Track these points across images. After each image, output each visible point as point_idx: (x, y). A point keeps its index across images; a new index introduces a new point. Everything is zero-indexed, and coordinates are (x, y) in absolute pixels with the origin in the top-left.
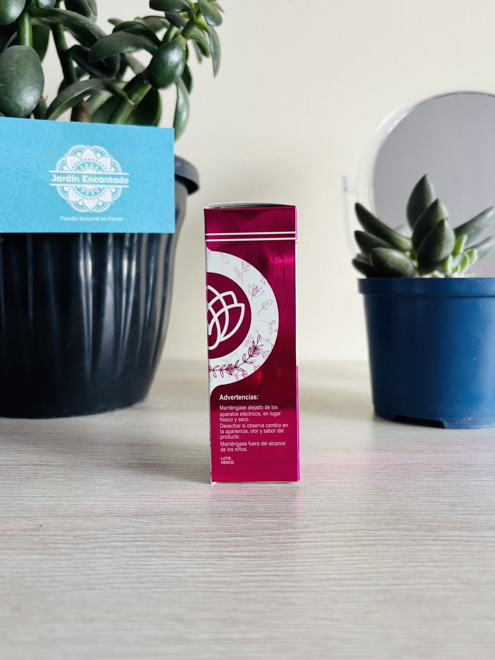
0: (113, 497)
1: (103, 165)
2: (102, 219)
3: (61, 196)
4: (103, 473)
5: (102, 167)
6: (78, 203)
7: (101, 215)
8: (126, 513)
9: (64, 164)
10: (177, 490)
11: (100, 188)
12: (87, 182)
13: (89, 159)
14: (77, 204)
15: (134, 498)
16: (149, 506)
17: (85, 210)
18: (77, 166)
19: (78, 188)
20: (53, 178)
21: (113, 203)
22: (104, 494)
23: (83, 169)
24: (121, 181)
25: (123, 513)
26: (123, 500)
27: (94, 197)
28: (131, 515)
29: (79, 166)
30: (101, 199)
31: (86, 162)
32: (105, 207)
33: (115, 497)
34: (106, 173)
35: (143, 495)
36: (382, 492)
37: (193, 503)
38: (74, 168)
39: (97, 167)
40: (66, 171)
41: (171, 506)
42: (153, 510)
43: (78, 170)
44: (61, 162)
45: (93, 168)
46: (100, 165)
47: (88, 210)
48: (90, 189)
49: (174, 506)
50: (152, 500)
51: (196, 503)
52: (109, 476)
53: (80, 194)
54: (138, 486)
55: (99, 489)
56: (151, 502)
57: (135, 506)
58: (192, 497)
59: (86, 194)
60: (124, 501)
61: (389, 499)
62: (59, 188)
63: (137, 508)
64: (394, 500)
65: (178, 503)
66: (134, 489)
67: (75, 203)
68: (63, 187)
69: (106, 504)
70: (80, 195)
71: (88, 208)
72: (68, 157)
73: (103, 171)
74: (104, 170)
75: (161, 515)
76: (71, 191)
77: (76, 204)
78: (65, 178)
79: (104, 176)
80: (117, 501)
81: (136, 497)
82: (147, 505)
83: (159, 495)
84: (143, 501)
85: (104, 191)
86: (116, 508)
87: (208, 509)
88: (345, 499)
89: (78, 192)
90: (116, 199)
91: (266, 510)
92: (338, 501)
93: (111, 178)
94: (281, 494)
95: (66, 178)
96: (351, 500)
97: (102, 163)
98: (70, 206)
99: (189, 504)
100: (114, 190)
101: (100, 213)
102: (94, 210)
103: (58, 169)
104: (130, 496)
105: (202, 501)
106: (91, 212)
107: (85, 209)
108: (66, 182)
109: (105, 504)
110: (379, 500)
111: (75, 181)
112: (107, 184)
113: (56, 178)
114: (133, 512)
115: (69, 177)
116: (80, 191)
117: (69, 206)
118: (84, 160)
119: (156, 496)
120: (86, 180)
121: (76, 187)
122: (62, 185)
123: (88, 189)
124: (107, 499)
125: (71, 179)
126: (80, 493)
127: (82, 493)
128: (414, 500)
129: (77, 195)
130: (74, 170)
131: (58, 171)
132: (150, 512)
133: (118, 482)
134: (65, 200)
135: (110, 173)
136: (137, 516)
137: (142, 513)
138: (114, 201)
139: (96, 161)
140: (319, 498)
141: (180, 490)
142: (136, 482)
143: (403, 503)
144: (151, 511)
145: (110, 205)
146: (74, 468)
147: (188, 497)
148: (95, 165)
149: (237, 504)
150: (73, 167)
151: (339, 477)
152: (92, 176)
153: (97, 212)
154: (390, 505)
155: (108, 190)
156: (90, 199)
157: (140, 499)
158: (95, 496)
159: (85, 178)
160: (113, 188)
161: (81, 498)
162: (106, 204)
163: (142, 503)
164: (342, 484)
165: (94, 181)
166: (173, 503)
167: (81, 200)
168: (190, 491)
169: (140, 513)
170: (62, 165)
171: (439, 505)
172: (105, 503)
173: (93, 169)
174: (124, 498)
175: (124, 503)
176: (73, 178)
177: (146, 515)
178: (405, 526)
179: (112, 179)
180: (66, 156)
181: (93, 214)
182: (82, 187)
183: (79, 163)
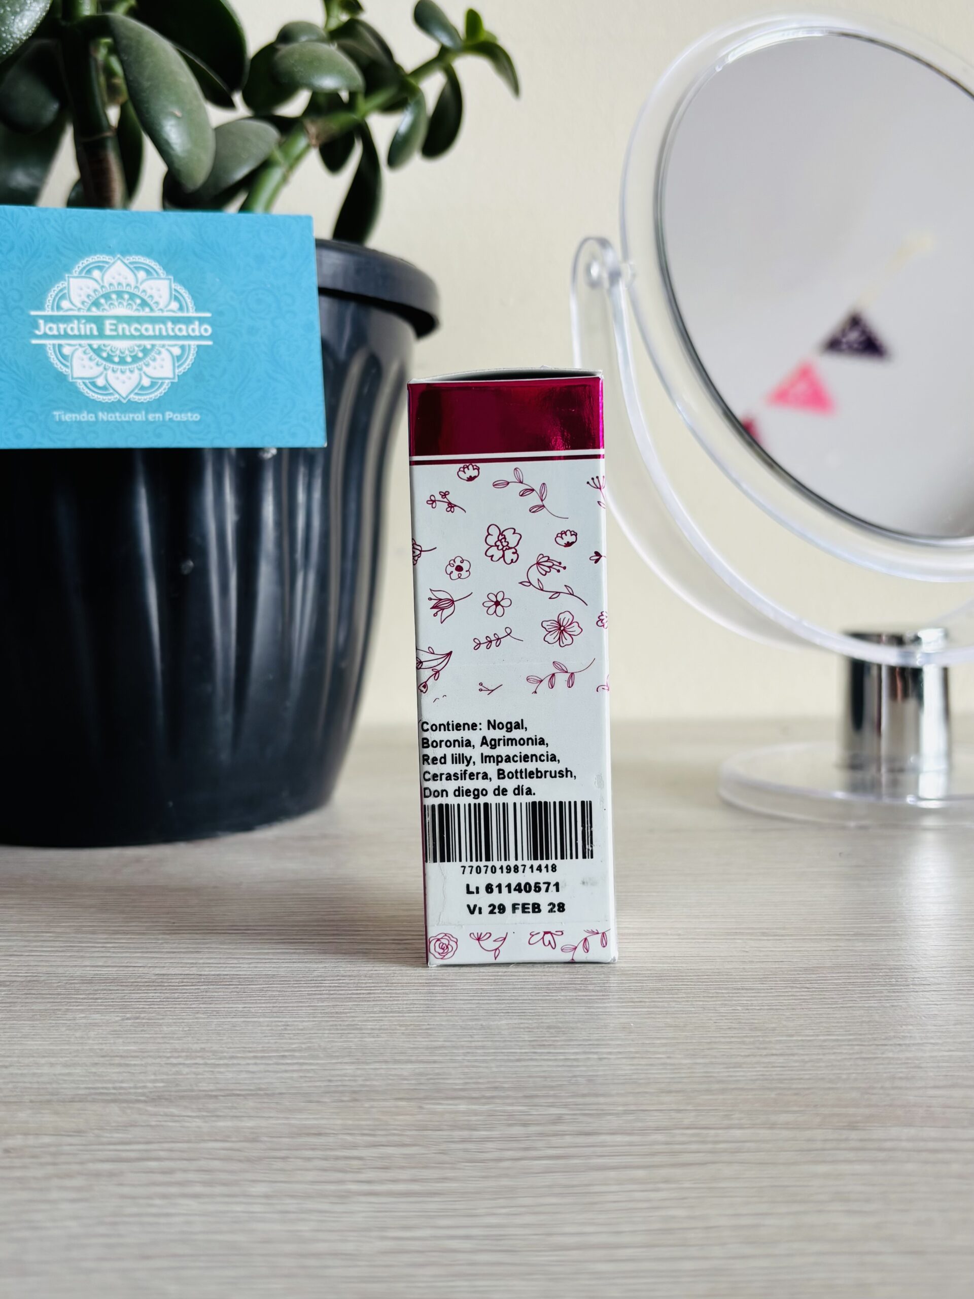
0: (111, 1057)
1: (151, 296)
2: (151, 417)
3: (56, 366)
4: (97, 999)
5: (149, 300)
6: (95, 380)
7: (149, 407)
8: (135, 1093)
9: (63, 297)
10: (265, 1036)
11: (145, 346)
12: (114, 333)
13: (119, 284)
14: (94, 384)
15: (160, 1057)
16: (194, 1076)
17: (109, 397)
18: (93, 300)
19: (95, 346)
20: (37, 327)
21: (176, 380)
22: (91, 1050)
23: (106, 307)
24: (193, 330)
25: (130, 1093)
26: (132, 1062)
27: (131, 367)
28: (147, 1097)
29: (97, 299)
30: (148, 370)
31: (112, 290)
32: (157, 390)
33: (115, 1055)
34: (157, 314)
35: (182, 1051)
36: (752, 1036)
37: (296, 1067)
38: (85, 304)
39: (138, 301)
40: (67, 310)
41: (244, 1075)
42: (200, 1084)
43: (94, 309)
44: (56, 292)
45: (130, 302)
46: (146, 298)
47: (117, 396)
48: (120, 349)
49: (250, 1075)
50: (201, 1061)
51: (305, 1067)
52: (109, 1005)
53: (98, 361)
54: (173, 1028)
55: (82, 1038)
56: (196, 1066)
57: (159, 1077)
58: (297, 1054)
59: (113, 362)
60: (135, 1065)
61: (764, 1052)
62: (52, 348)
63: (162, 1081)
64: (776, 1055)
65: (262, 1068)
66: (162, 1037)
67: (87, 381)
68: (60, 346)
69: (92, 1073)
70: (99, 363)
71: (118, 393)
72: (71, 280)
73: (152, 310)
74: (154, 306)
75: (216, 1096)
76: (79, 353)
77: (90, 382)
78: (65, 326)
79: (153, 320)
80: (120, 1065)
81: (165, 1054)
82: (187, 1074)
83: (221, 1049)
84: (180, 1064)
85: (153, 354)
86: (114, 1082)
87: (330, 1081)
88: (659, 1053)
89: (94, 356)
90: (183, 371)
91: (466, 1083)
92: (642, 1058)
93: (170, 325)
94: (509, 1043)
95: (67, 326)
96: (672, 1056)
97: (149, 292)
98: (77, 387)
99: (286, 1071)
100: (177, 351)
101: (145, 401)
102: (132, 396)
103: (50, 307)
104: (151, 1054)
105: (317, 1064)
106: (125, 402)
107: (111, 394)
108: (66, 336)
109: (89, 1073)
110: (738, 1055)
111: (88, 333)
112: (160, 337)
113: (45, 325)
114: (151, 1090)
115: (75, 325)
116: (99, 356)
117: (73, 389)
118: (107, 286)
119: (211, 1052)
120: (111, 330)
121: (90, 346)
122: (57, 342)
123: (117, 349)
124: (96, 1060)
125: (79, 329)
126: (36, 1047)
127: (40, 1048)
128: (824, 1054)
129: (92, 364)
130: (86, 309)
131: (48, 311)
132: (192, 1091)
133: (126, 1021)
134: (65, 373)
135: (166, 314)
136: (161, 1099)
137: (173, 1093)
138: (178, 376)
139: (136, 287)
140: (596, 1053)
141: (270, 1036)
142: (171, 1021)
143: (796, 1061)
144: (195, 1088)
145: (170, 385)
146: (30, 988)
147: (286, 1054)
148: (132, 296)
149: (402, 1069)
150: (83, 303)
151: (654, 1002)
152: (129, 320)
153: (140, 401)
154: (765, 1067)
155: (163, 350)
156: (123, 372)
157: (174, 1061)
158: (70, 1053)
159: (111, 324)
160: (175, 345)
161: (35, 1059)
162: (158, 383)
163: (177, 1069)
164: (659, 1018)
165: (130, 331)
166: (252, 1068)
167: (102, 373)
168: (294, 1039)
169: (168, 1093)
170: (60, 298)
171: (881, 1066)
172: (90, 1071)
173: (129, 304)
174: (137, 1057)
175: (135, 1070)
176: (82, 326)
177: (182, 1097)
178: (789, 1118)
179: (173, 326)
180: (67, 278)
181: (130, 406)
182: (102, 346)
183: (97, 293)
